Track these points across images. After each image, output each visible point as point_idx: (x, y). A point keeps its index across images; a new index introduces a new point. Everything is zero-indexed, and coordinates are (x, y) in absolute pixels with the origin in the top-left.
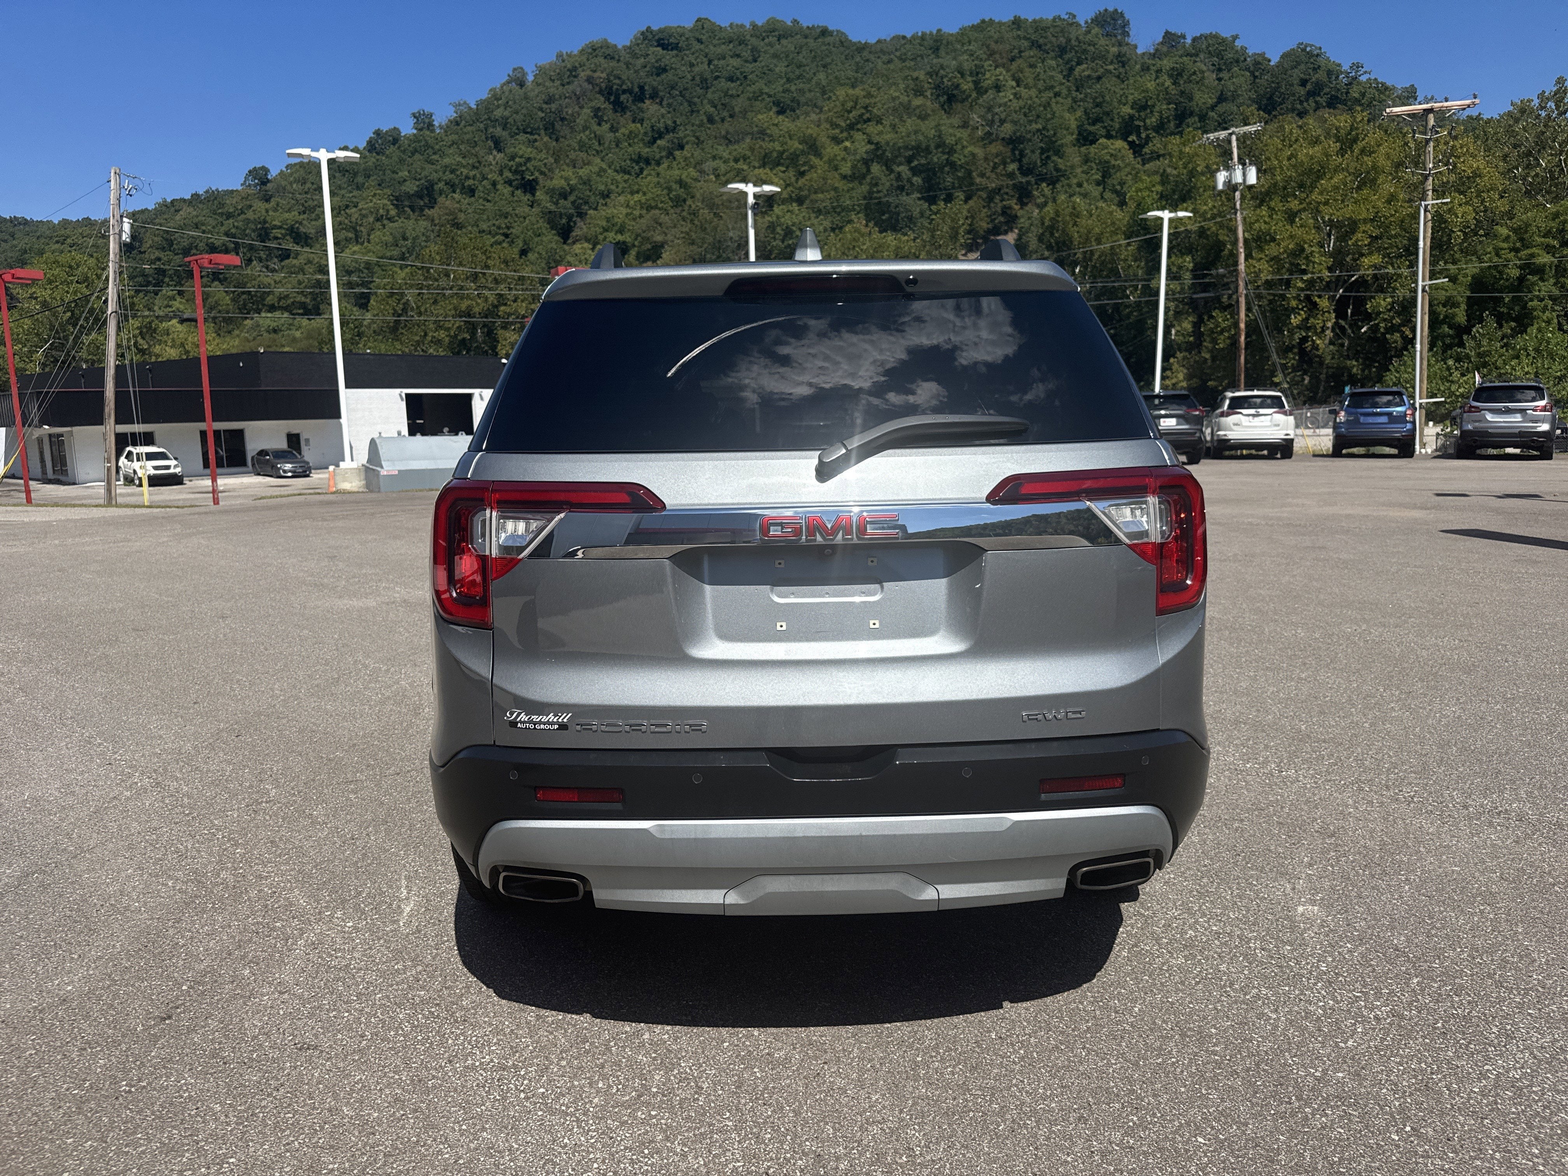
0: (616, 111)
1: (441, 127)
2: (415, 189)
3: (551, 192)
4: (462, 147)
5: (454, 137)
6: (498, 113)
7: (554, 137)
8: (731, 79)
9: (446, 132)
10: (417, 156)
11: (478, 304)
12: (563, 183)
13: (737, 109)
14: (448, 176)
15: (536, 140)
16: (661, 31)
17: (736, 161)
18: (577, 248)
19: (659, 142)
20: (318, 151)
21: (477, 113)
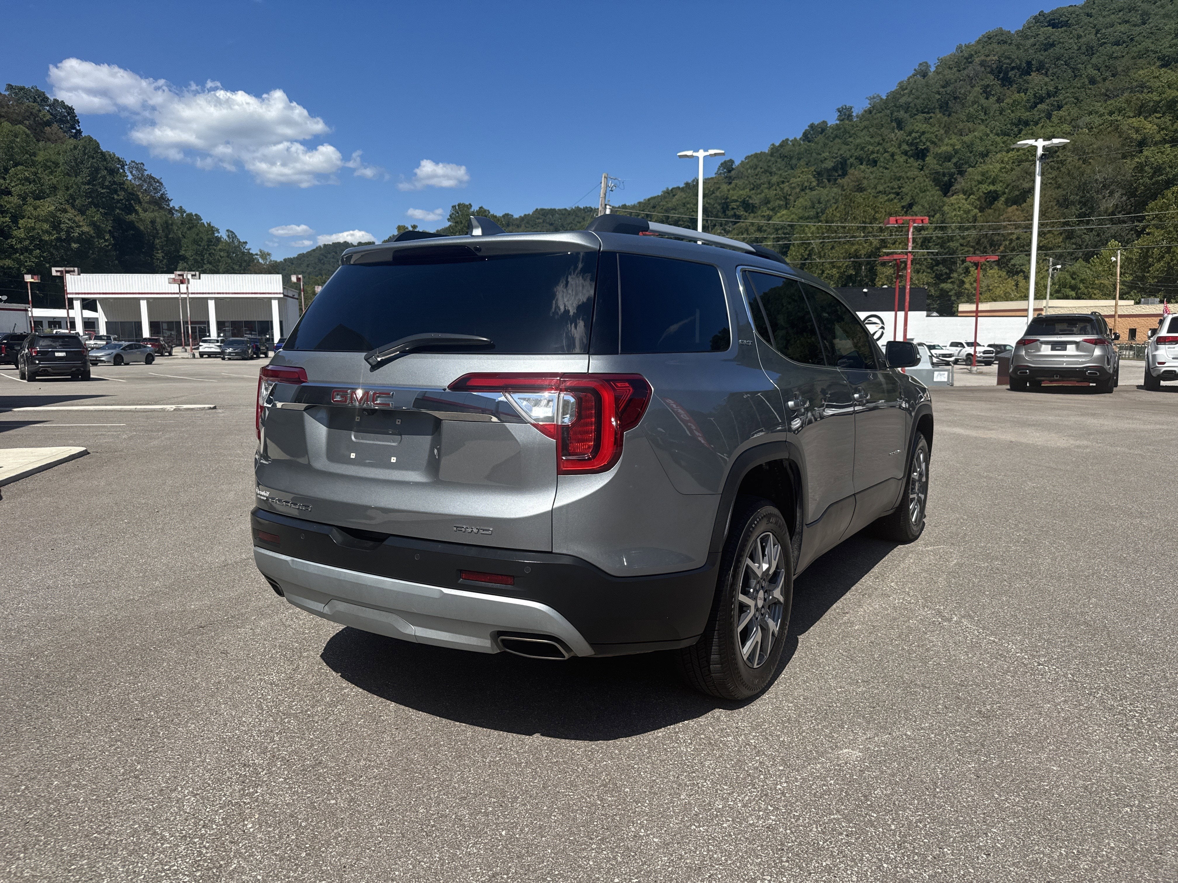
0: (1004, 85)
1: (857, 116)
2: (832, 164)
3: (937, 156)
4: (871, 130)
5: (866, 123)
6: (902, 100)
7: (947, 113)
8: (1117, 44)
9: (861, 119)
10: (838, 140)
11: (864, 248)
12: (950, 149)
13: (1119, 69)
14: (858, 153)
15: (931, 118)
16: (1053, 13)
17: (1111, 113)
18: (953, 199)
19: (1039, 106)
20: (698, 151)
21: (886, 102)
